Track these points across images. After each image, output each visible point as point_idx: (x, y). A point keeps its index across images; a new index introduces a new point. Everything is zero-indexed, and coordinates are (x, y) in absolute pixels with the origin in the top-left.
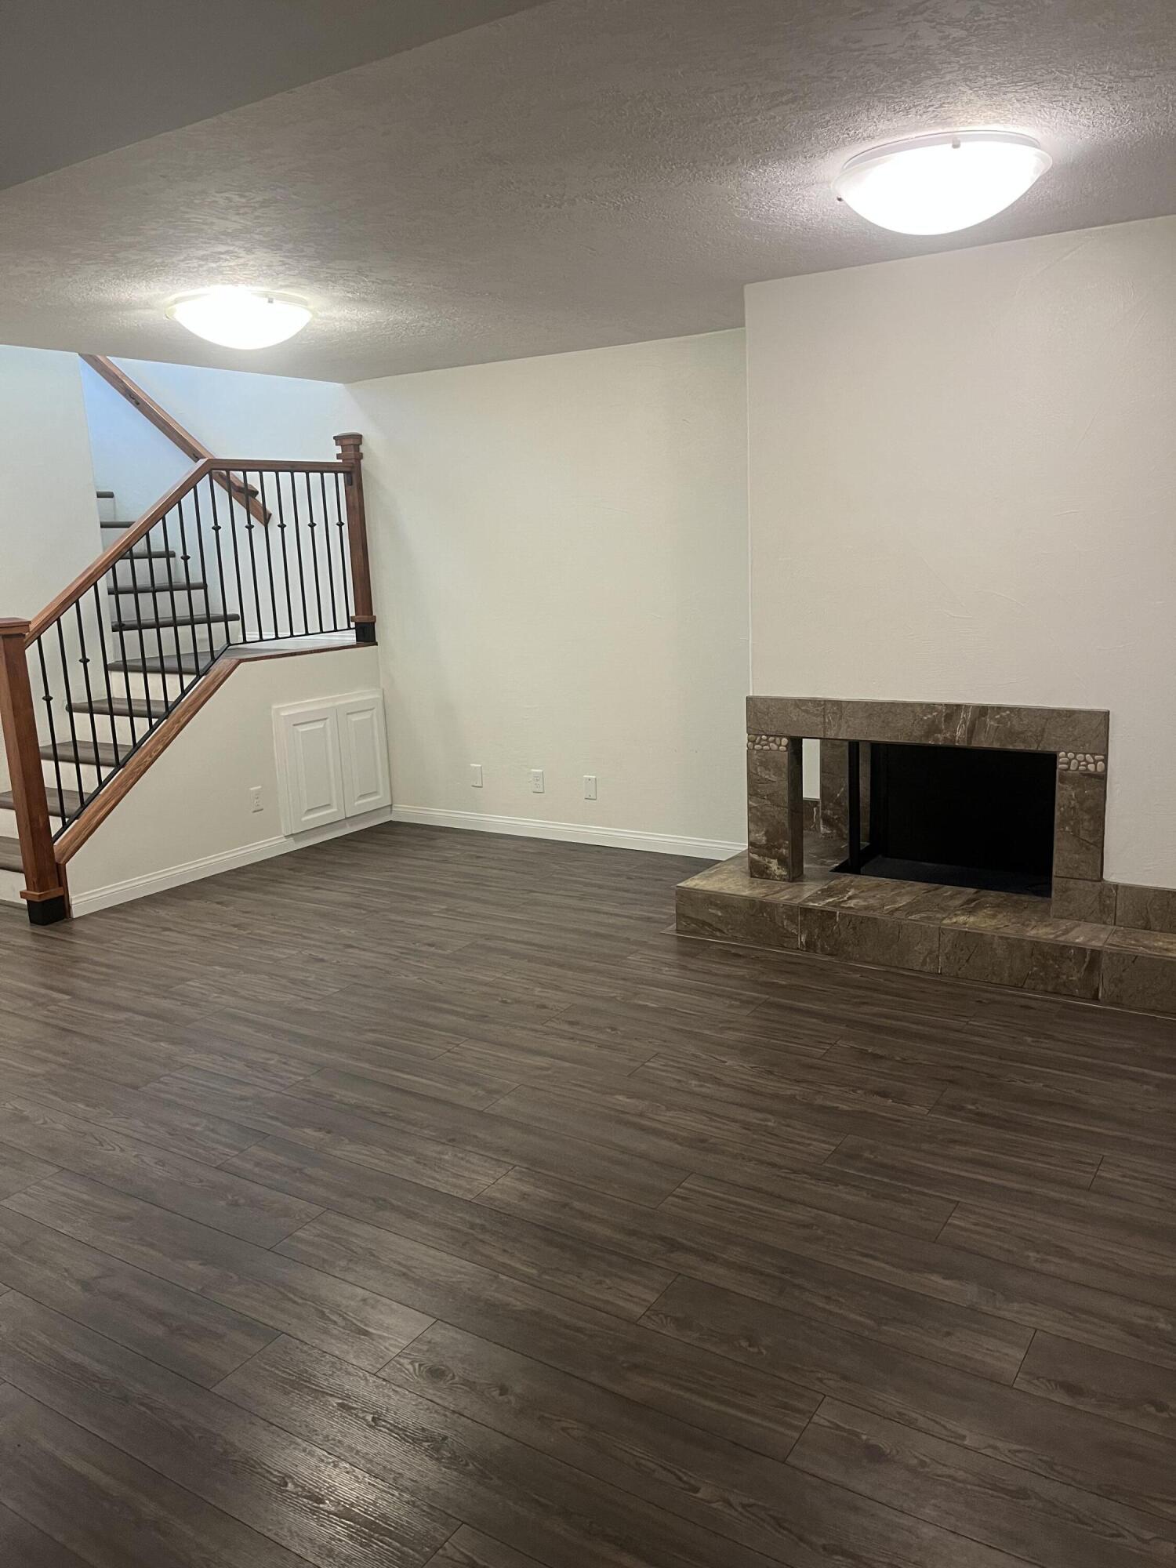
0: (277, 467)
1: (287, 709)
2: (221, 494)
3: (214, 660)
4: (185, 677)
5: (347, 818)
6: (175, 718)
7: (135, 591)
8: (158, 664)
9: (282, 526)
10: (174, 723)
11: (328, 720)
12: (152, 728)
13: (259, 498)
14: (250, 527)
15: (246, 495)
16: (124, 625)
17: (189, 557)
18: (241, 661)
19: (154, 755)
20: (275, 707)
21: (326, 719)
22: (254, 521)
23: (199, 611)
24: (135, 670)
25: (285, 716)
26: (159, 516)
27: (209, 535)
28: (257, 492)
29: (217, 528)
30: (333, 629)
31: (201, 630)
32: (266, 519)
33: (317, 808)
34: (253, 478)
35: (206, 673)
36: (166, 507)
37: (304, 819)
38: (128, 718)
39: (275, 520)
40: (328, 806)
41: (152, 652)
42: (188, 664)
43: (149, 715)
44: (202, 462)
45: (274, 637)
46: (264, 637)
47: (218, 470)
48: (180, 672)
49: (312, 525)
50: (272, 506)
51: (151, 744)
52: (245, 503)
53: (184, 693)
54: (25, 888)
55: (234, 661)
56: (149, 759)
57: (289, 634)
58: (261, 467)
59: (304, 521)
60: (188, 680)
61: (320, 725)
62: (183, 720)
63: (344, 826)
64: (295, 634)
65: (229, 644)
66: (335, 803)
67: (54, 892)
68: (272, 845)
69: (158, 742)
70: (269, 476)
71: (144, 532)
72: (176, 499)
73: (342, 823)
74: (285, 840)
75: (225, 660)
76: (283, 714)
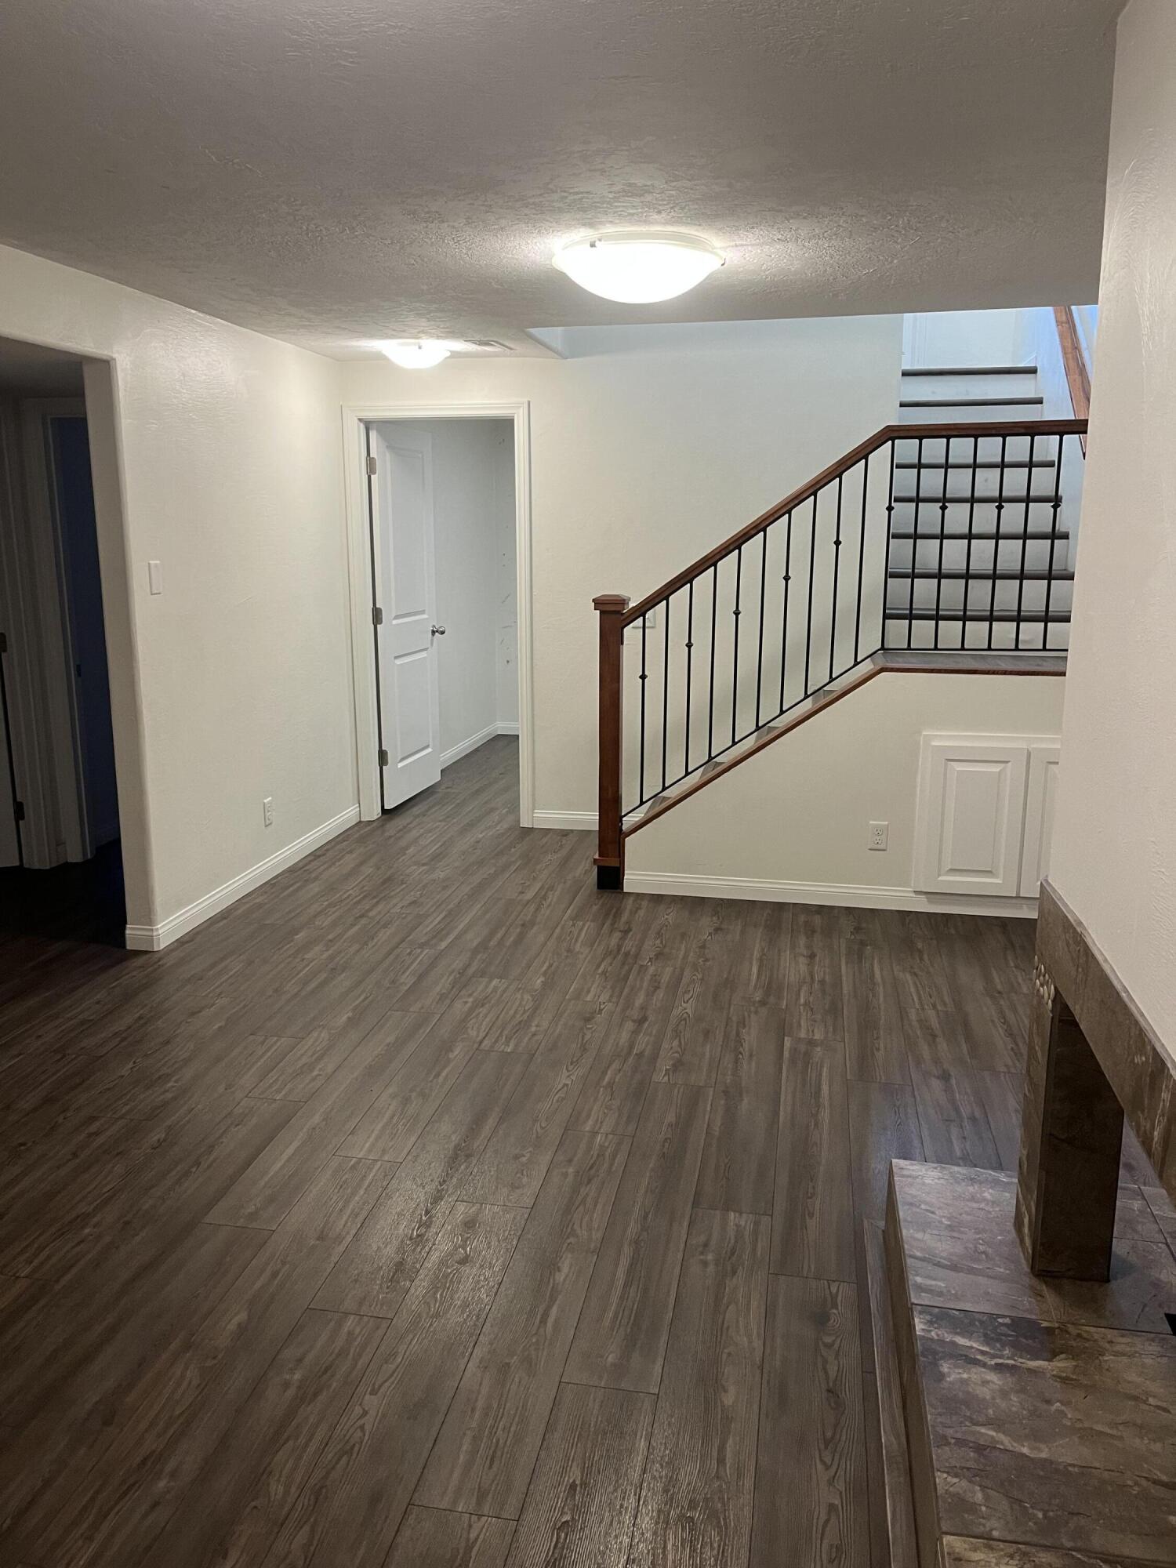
11: (1010, 764)
18: (884, 670)
20: (925, 732)
21: (1007, 762)
25: (936, 747)
30: (1041, 647)
33: (965, 870)
37: (942, 879)
40: (989, 873)
54: (597, 856)
55: (875, 670)
66: (1001, 872)
67: (612, 862)
74: (915, 895)
76: (934, 744)
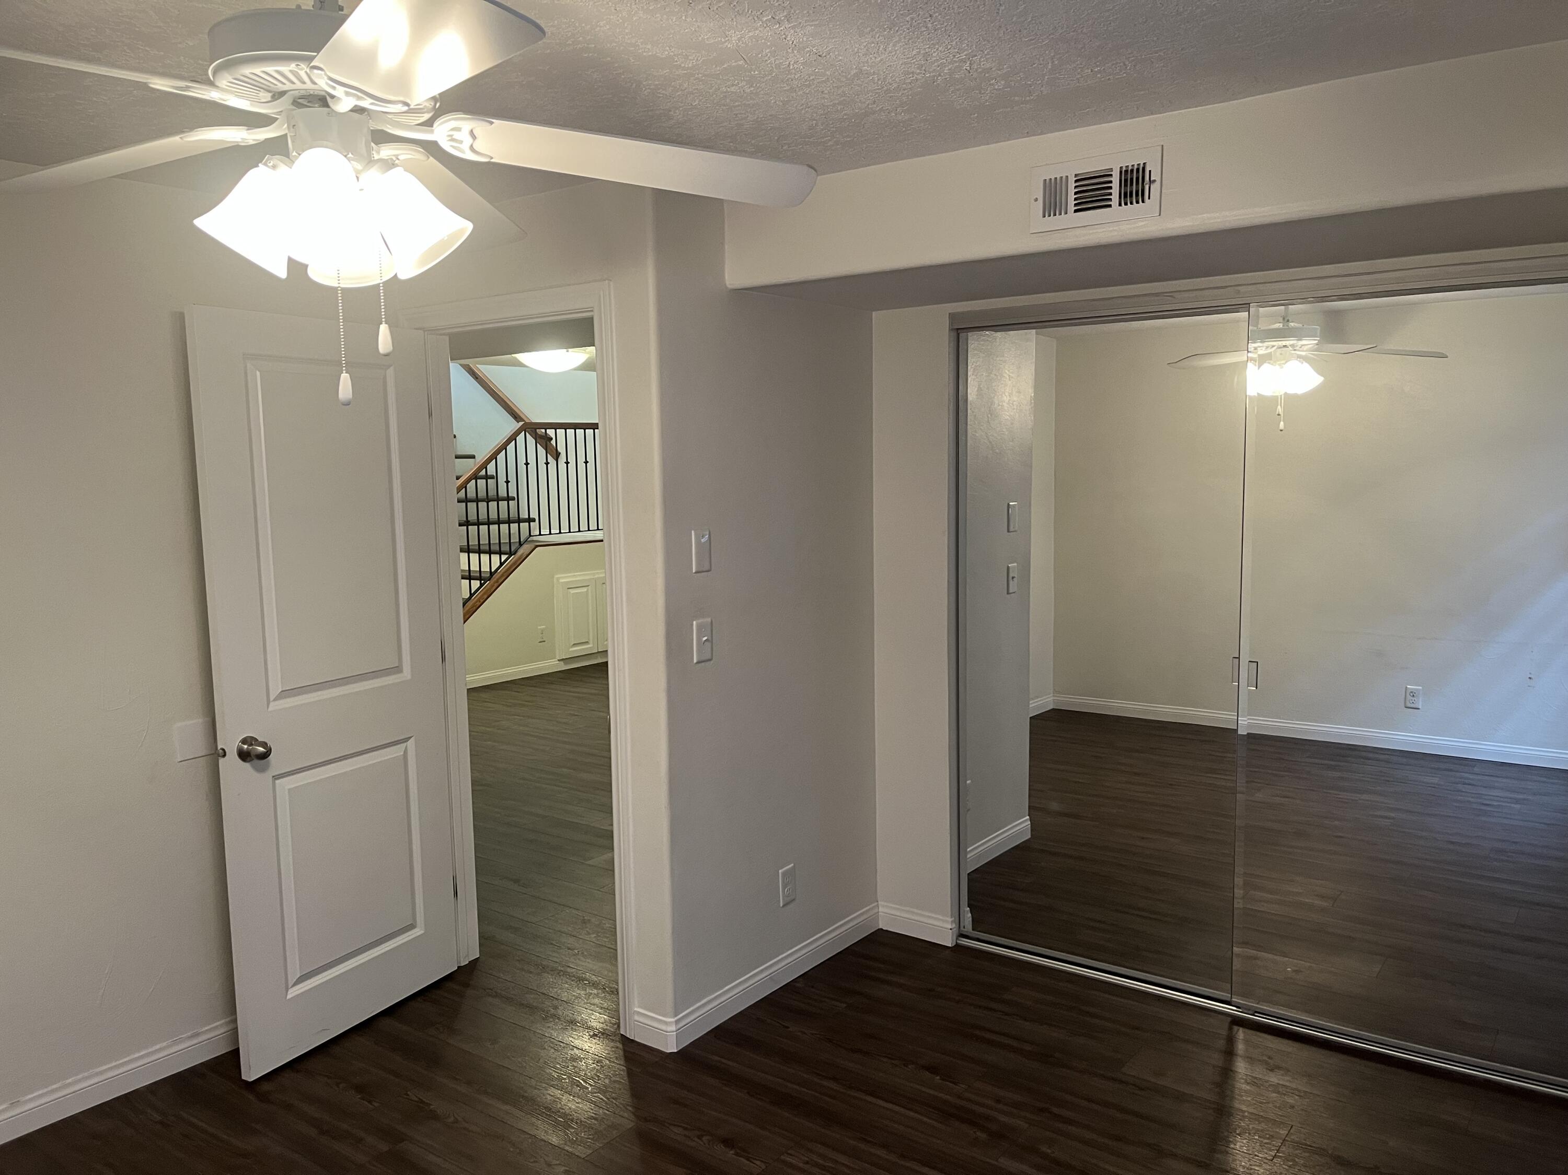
0: (565, 426)
1: (565, 578)
2: (531, 441)
3: (521, 544)
4: (502, 556)
5: (598, 652)
6: (495, 579)
7: (477, 500)
8: (487, 548)
9: (567, 463)
10: (495, 583)
11: (589, 587)
12: (481, 585)
13: (553, 442)
14: (547, 463)
15: (545, 441)
16: (469, 521)
17: (509, 482)
18: (537, 546)
19: (482, 601)
20: (557, 576)
22: (550, 459)
23: (513, 514)
24: (474, 552)
25: (562, 582)
26: (494, 457)
27: (522, 467)
28: (552, 439)
29: (527, 464)
31: (514, 526)
32: (557, 456)
33: (579, 644)
34: (551, 432)
35: (514, 554)
36: (498, 452)
37: (571, 649)
38: (468, 581)
39: (562, 459)
40: (587, 643)
41: (484, 541)
42: (505, 548)
43: (480, 579)
44: (521, 423)
45: (548, 533)
46: (542, 533)
47: (531, 428)
48: (500, 553)
49: (586, 462)
50: (561, 448)
51: (480, 595)
52: (544, 445)
53: (501, 564)
55: (533, 547)
56: (478, 604)
57: (558, 532)
58: (556, 426)
59: (581, 460)
60: (504, 557)
61: (585, 590)
62: (500, 581)
63: (596, 658)
64: (562, 531)
65: (530, 535)
66: (591, 642)
68: (550, 665)
69: (484, 594)
70: (561, 432)
71: (484, 466)
72: (504, 447)
73: (595, 655)
74: (558, 662)
75: (527, 546)
